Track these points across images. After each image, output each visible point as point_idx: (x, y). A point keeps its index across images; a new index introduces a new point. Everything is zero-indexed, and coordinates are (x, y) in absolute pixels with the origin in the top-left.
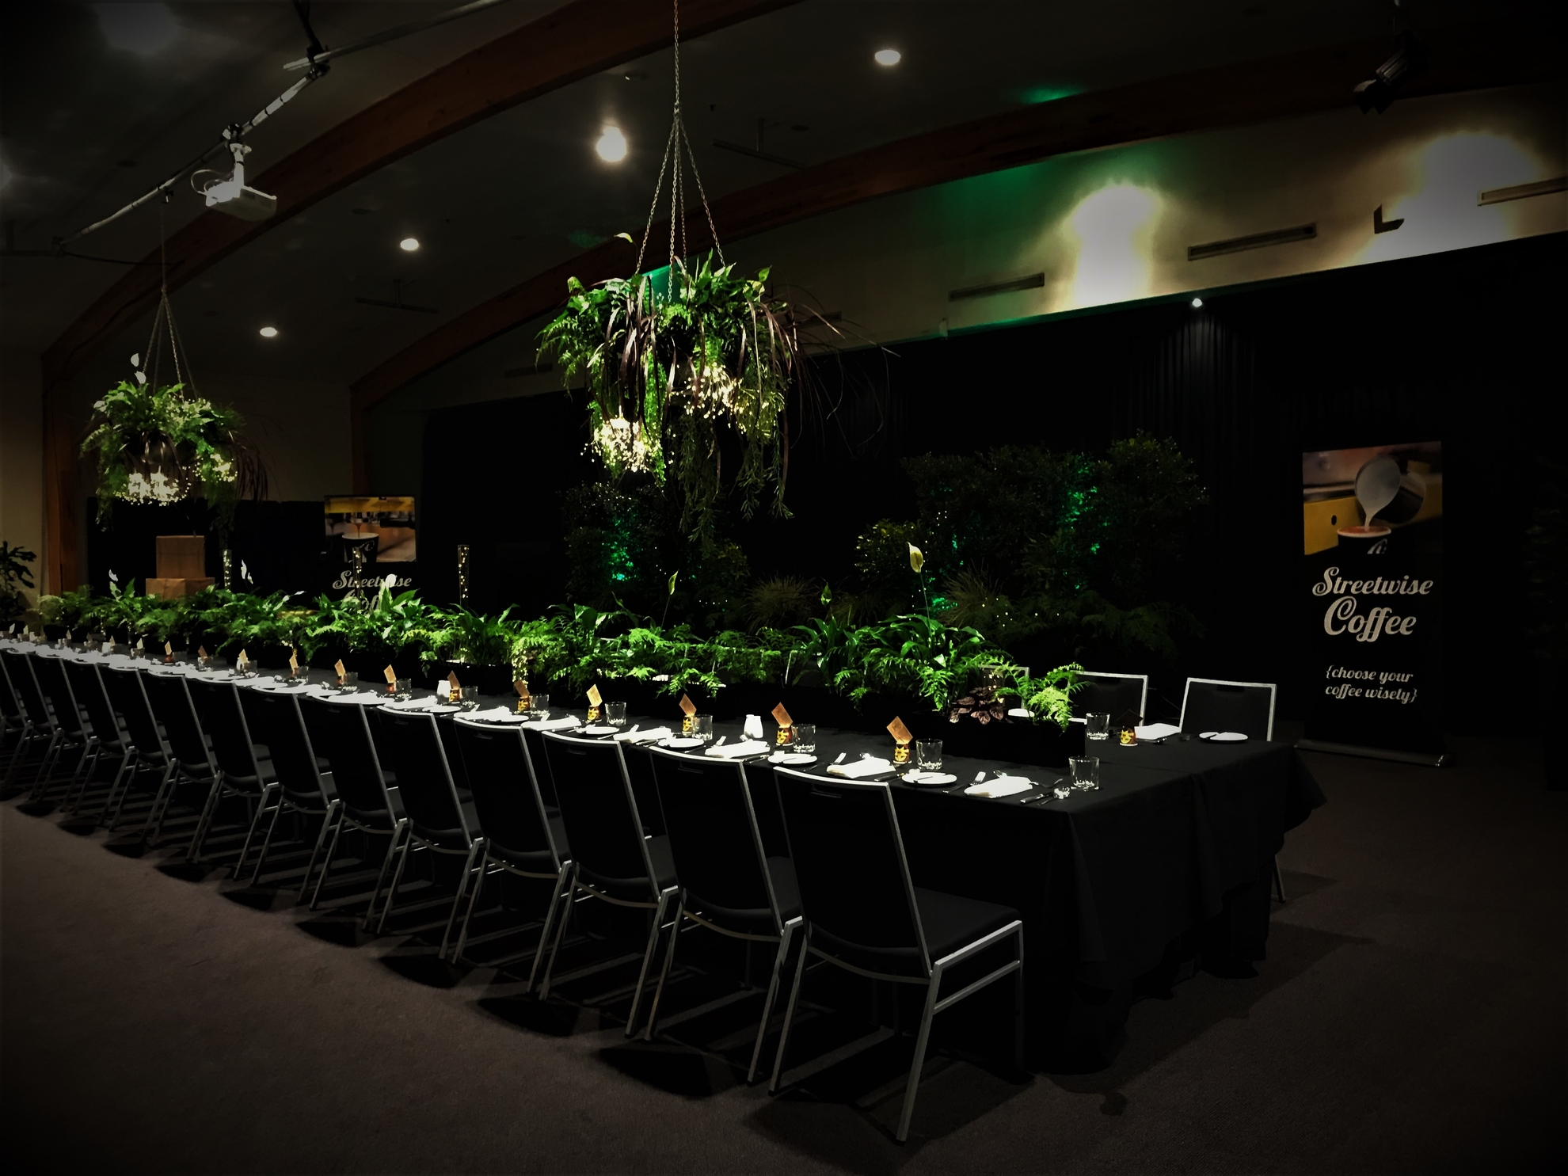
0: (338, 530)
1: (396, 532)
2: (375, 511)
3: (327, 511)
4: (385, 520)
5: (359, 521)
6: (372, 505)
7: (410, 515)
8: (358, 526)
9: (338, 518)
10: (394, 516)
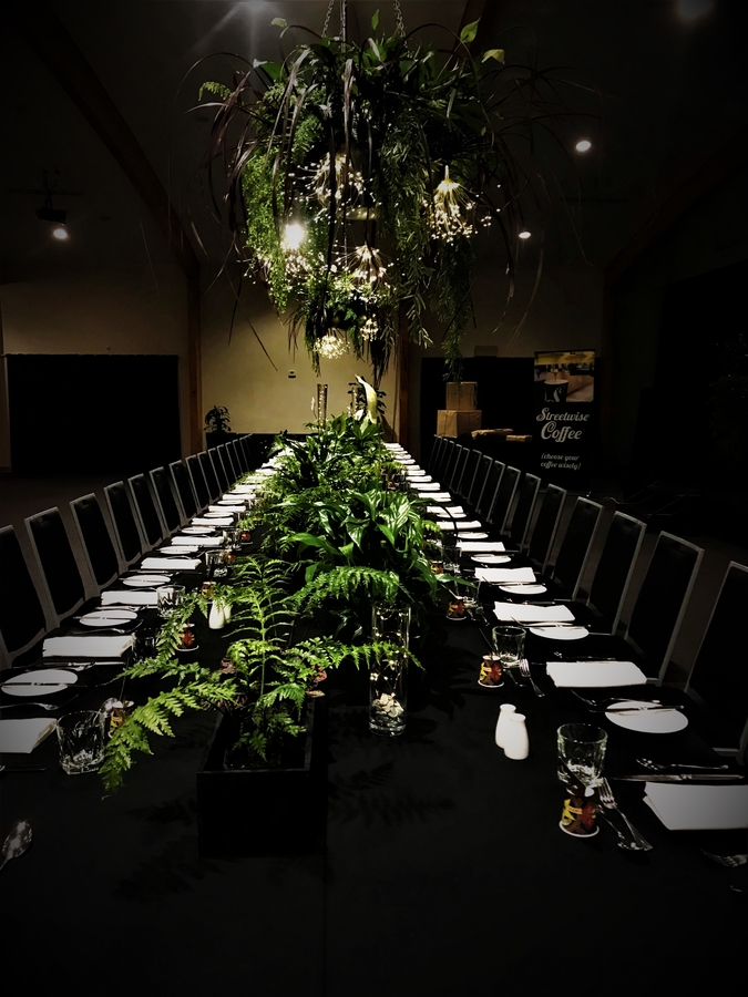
0: (542, 377)
1: (580, 378)
2: (567, 363)
3: (536, 364)
4: (573, 369)
5: (556, 371)
6: (565, 359)
7: (591, 365)
8: (555, 374)
9: (543, 369)
10: (580, 367)
